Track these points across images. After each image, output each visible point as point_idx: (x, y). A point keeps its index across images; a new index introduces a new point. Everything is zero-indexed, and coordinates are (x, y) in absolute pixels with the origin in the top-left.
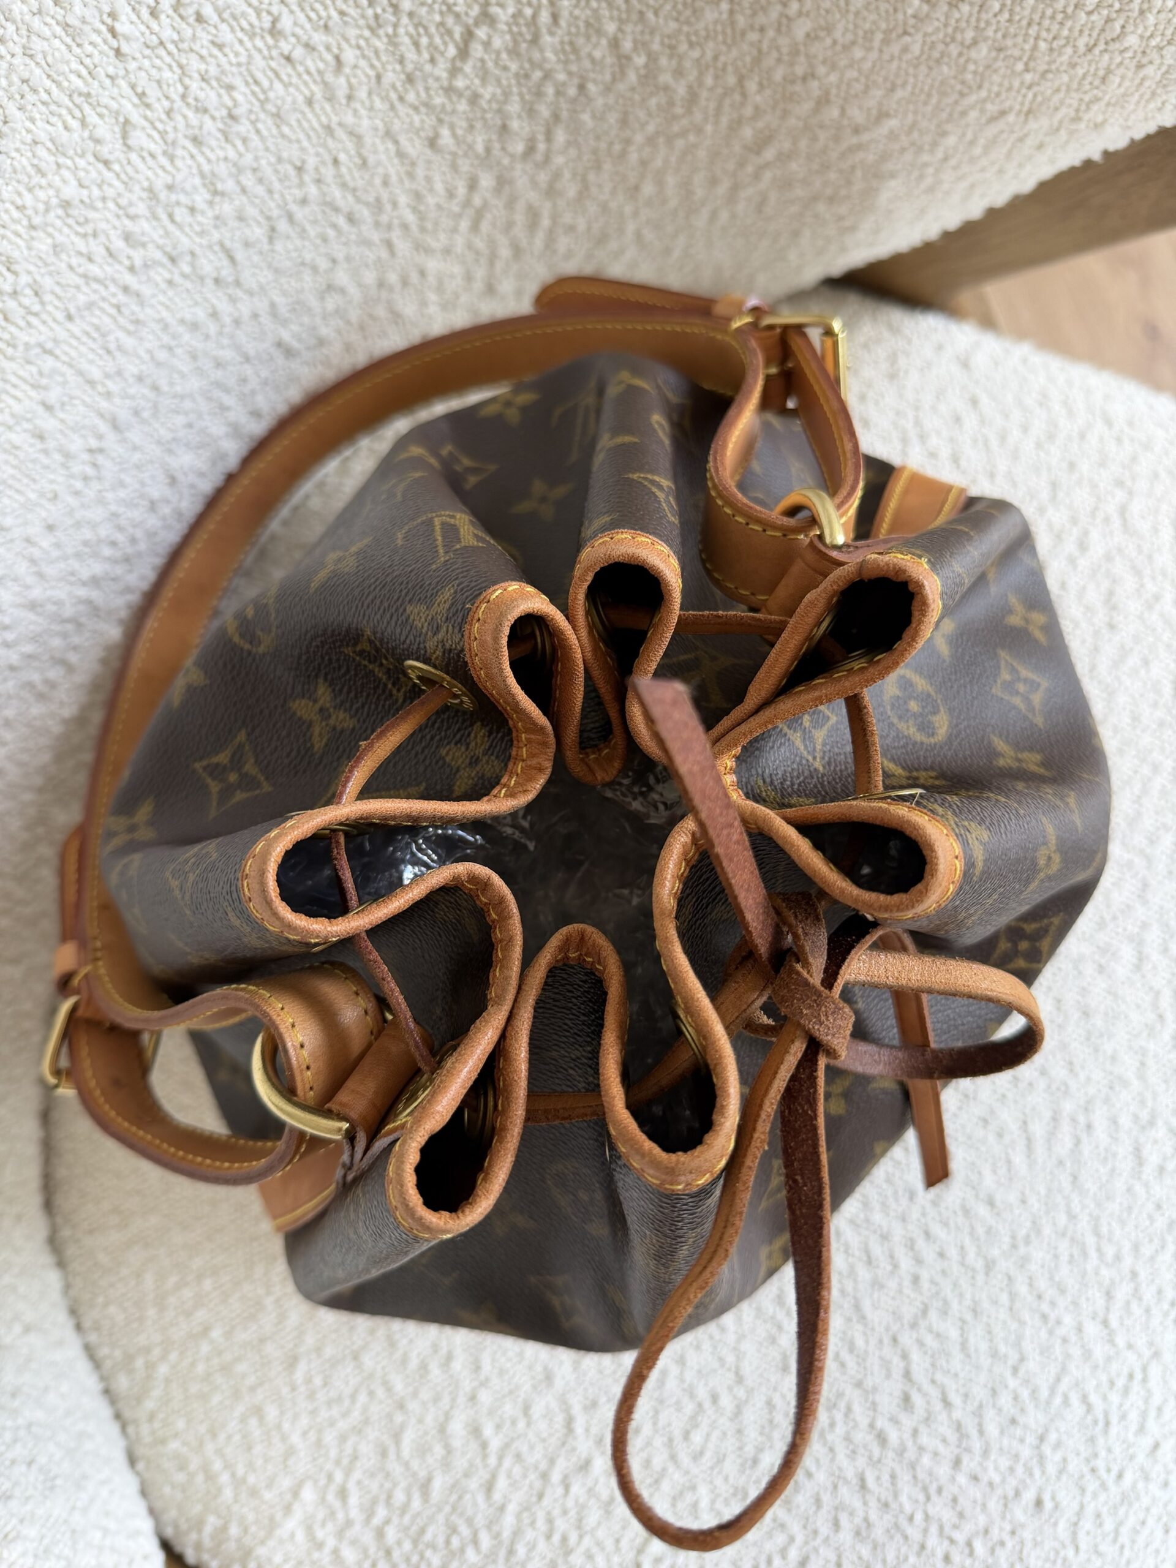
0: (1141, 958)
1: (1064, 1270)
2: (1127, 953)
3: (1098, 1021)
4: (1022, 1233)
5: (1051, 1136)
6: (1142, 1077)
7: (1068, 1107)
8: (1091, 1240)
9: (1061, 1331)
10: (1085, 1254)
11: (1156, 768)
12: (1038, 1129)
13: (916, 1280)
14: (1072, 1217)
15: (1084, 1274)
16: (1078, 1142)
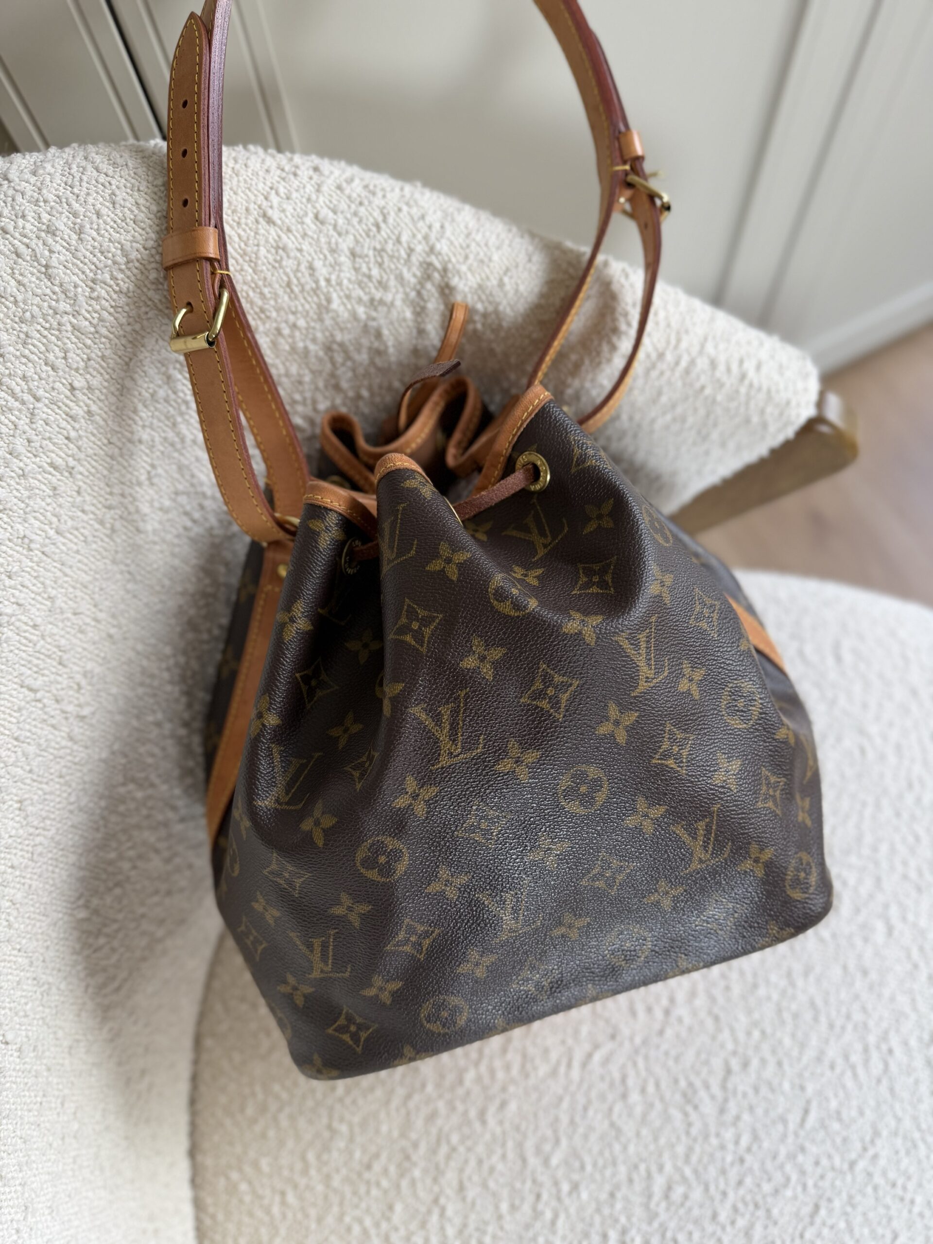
0: (890, 930)
1: (905, 1162)
2: (880, 926)
3: (874, 976)
4: (868, 1138)
5: (866, 1061)
6: (915, 1009)
7: (872, 1039)
8: (917, 1135)
9: (916, 1209)
10: (915, 1146)
11: (864, 804)
12: (856, 1058)
13: (804, 1187)
14: (899, 1120)
15: (919, 1162)
16: (886, 1065)
